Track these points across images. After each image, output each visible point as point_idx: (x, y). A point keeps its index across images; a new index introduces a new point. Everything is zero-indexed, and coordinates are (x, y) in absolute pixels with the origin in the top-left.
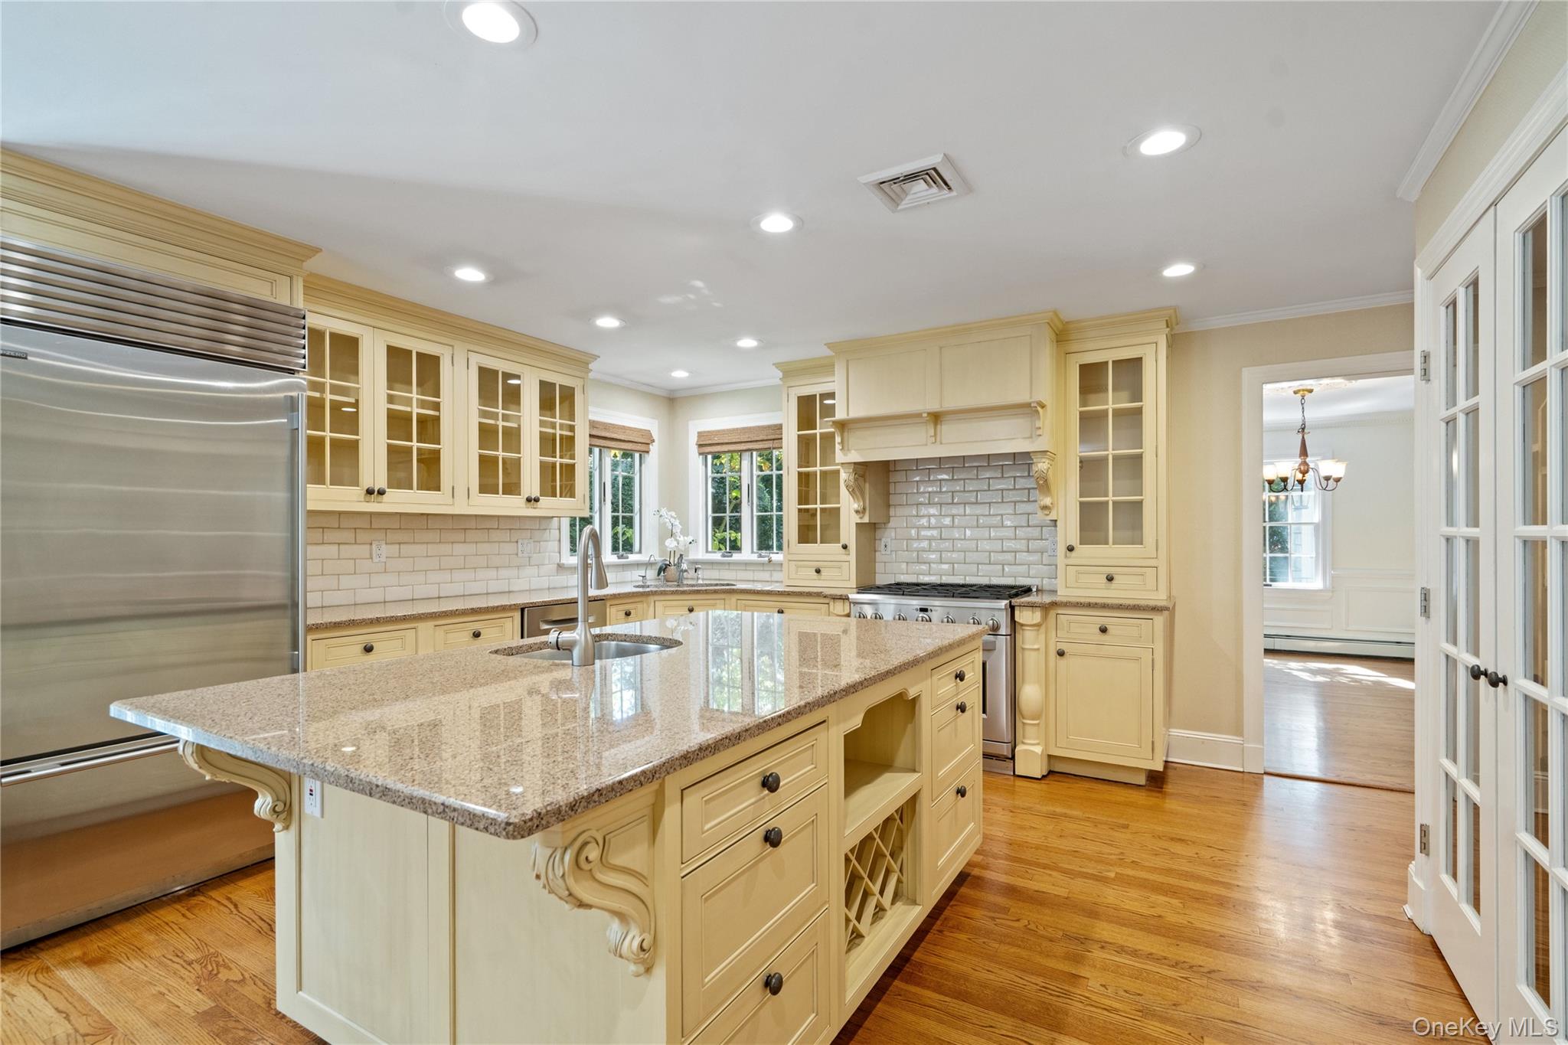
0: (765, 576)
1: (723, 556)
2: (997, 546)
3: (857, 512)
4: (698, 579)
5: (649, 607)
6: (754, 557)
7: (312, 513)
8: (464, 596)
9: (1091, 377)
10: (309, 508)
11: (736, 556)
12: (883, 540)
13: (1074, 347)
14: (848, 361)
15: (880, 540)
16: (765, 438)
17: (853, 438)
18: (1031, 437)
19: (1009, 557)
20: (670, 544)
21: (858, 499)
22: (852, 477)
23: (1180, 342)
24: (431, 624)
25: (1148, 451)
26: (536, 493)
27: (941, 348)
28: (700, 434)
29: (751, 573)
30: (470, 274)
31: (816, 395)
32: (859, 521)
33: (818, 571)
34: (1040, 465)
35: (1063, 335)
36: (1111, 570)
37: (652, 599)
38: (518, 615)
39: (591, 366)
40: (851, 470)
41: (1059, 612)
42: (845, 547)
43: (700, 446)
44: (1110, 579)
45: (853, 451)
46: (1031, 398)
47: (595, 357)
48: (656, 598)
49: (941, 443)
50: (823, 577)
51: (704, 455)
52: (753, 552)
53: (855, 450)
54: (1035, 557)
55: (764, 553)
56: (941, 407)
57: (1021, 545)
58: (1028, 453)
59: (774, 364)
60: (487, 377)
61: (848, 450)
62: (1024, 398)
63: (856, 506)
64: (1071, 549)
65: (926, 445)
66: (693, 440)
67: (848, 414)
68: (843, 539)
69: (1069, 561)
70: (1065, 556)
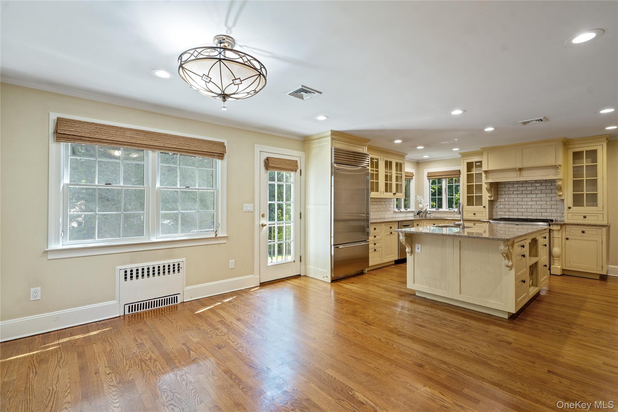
0: (452, 216)
1: (436, 210)
2: (540, 207)
3: (489, 197)
4: (431, 216)
5: (422, 223)
6: (448, 210)
7: (371, 198)
9: (577, 155)
10: (371, 197)
11: (440, 210)
12: (496, 205)
13: (570, 147)
14: (488, 153)
15: (495, 205)
16: (452, 174)
17: (490, 175)
18: (556, 175)
19: (544, 210)
20: (421, 206)
21: (490, 193)
22: (489, 187)
23: (611, 144)
25: (599, 177)
26: (395, 192)
27: (522, 149)
28: (428, 173)
29: (446, 215)
30: (398, 141)
31: (473, 162)
32: (490, 199)
33: (474, 214)
34: (558, 183)
35: (566, 143)
36: (585, 215)
37: (423, 221)
38: (397, 223)
39: (405, 157)
40: (489, 185)
41: (566, 226)
42: (484, 207)
43: (428, 177)
44: (585, 217)
45: (490, 179)
46: (556, 163)
47: (407, 154)
48: (424, 221)
49: (522, 177)
50: (476, 216)
51: (429, 179)
52: (446, 208)
53: (491, 179)
54: (554, 211)
55: (451, 209)
56: (522, 166)
57: (549, 207)
58: (554, 179)
59: (459, 153)
60: (386, 162)
61: (488, 178)
62: (554, 164)
63: (489, 195)
64: (570, 208)
65: (517, 177)
66: (426, 175)
67: (488, 169)
68: (484, 205)
69: (568, 212)
70: (568, 210)
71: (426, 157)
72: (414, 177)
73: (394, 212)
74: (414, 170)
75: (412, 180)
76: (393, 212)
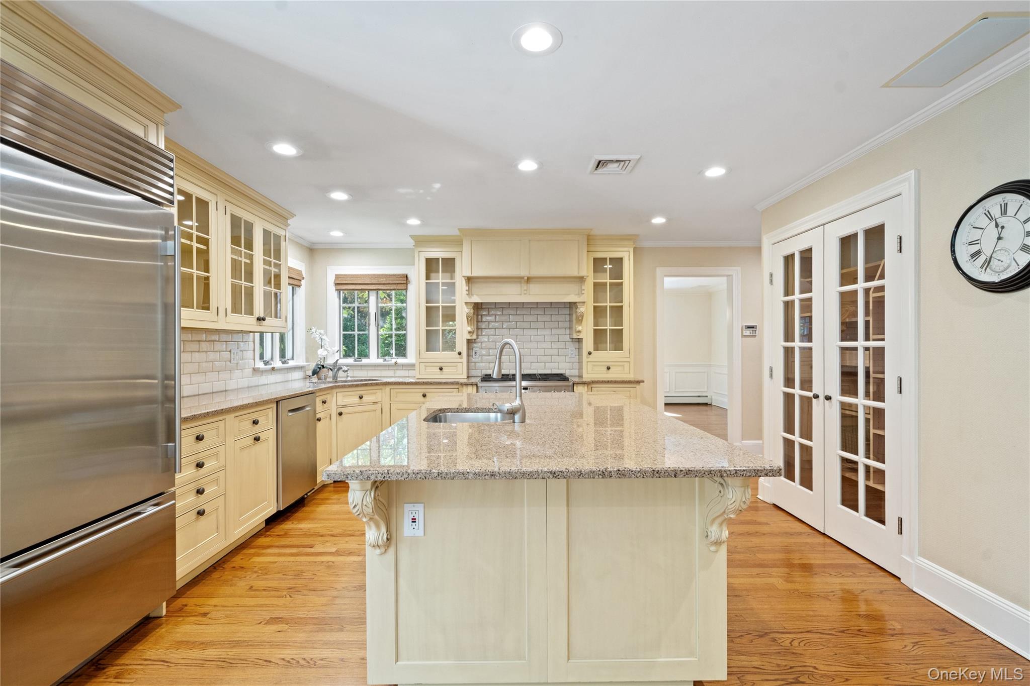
0: (391, 373)
1: (355, 361)
2: (542, 352)
3: (470, 332)
4: (347, 376)
5: (333, 397)
6: (381, 361)
8: (199, 395)
9: (598, 263)
11: (365, 361)
12: (474, 349)
13: (592, 249)
14: (471, 241)
15: (472, 349)
16: (391, 282)
17: (476, 288)
18: (579, 294)
19: (548, 358)
20: (321, 352)
21: (471, 325)
22: (472, 311)
23: (638, 252)
24: (232, 415)
25: (625, 304)
26: (262, 316)
27: (529, 240)
28: (337, 276)
29: (379, 372)
30: (285, 149)
31: (439, 259)
32: (469, 338)
33: (441, 369)
34: (581, 309)
35: (590, 240)
36: (608, 364)
37: (335, 391)
38: (275, 406)
39: (289, 222)
40: (472, 307)
41: (593, 386)
42: (460, 354)
43: (336, 284)
44: (608, 368)
45: (475, 296)
46: (578, 274)
47: (293, 215)
48: (338, 390)
49: (529, 295)
50: (444, 373)
51: (339, 291)
52: (378, 357)
53: (477, 295)
54: (562, 358)
55: (387, 358)
56: (529, 274)
57: (555, 352)
58: (576, 303)
59: (410, 236)
60: (235, 222)
61: (472, 295)
62: (575, 274)
63: (469, 329)
64: (590, 353)
65: (521, 295)
66: (331, 280)
67: (472, 274)
68: (458, 349)
69: (589, 360)
70: (587, 357)
71: (337, 234)
72: (303, 282)
73: (255, 370)
74: (303, 264)
75: (297, 288)
76: (252, 369)
